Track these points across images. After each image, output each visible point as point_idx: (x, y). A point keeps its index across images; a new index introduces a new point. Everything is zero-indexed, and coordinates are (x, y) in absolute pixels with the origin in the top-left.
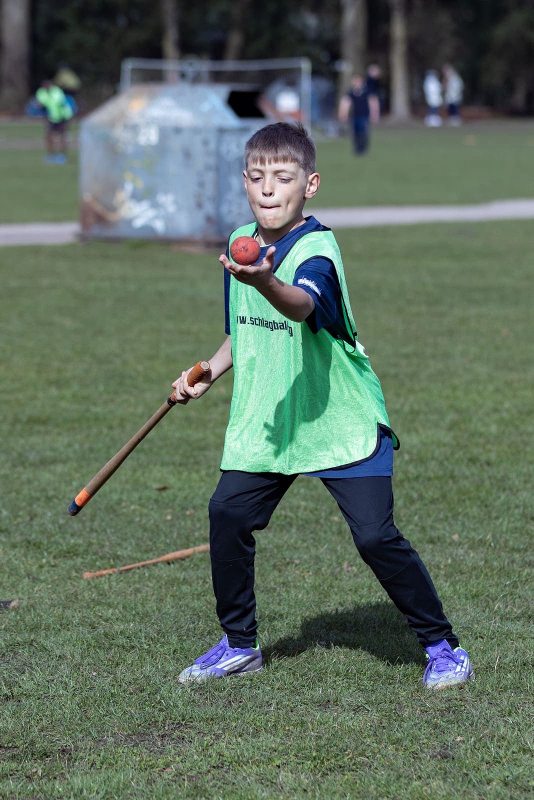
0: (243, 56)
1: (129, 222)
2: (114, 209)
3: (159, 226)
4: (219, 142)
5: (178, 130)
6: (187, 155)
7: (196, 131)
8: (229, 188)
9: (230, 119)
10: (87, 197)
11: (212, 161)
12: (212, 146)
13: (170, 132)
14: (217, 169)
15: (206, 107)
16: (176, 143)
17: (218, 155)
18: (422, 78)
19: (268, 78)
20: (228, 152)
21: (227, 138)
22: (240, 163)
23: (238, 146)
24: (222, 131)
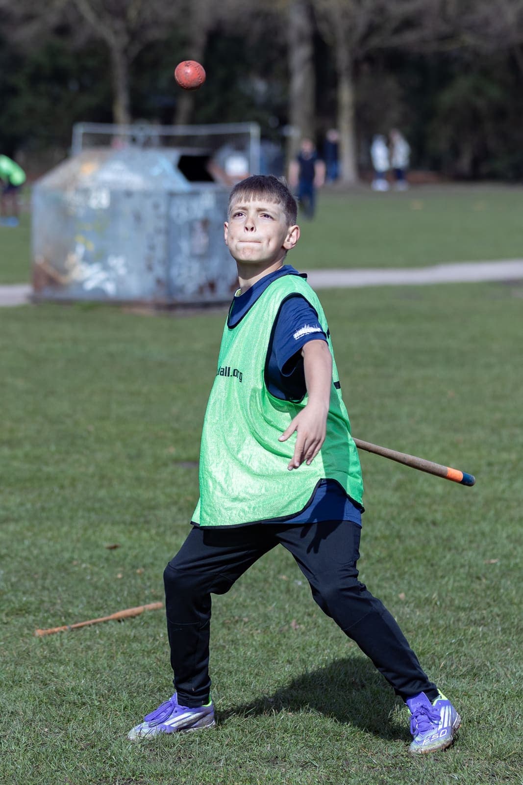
0: (193, 120)
1: (80, 284)
2: (65, 272)
3: (110, 288)
4: (169, 205)
5: (129, 194)
6: (138, 218)
7: (146, 194)
8: (179, 250)
9: (180, 183)
10: (39, 259)
11: (162, 224)
12: (163, 209)
13: (120, 195)
14: (167, 232)
15: (156, 171)
16: (127, 207)
17: (168, 218)
18: (370, 143)
19: (217, 143)
20: (178, 216)
21: (178, 201)
22: (190, 226)
23: (188, 210)
24: (172, 195)
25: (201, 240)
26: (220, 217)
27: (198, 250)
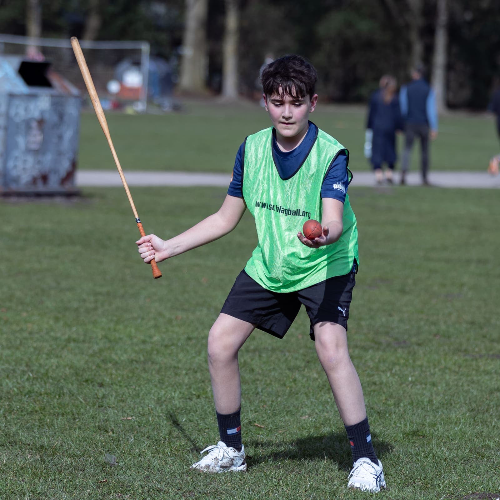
8: (16, 145)
9: (20, 87)
12: (3, 108)
14: (6, 129)
17: (8, 117)
20: (17, 114)
21: (16, 102)
22: (27, 124)
23: (26, 110)
24: (12, 96)
25: (36, 137)
26: (55, 118)
27: (34, 147)
